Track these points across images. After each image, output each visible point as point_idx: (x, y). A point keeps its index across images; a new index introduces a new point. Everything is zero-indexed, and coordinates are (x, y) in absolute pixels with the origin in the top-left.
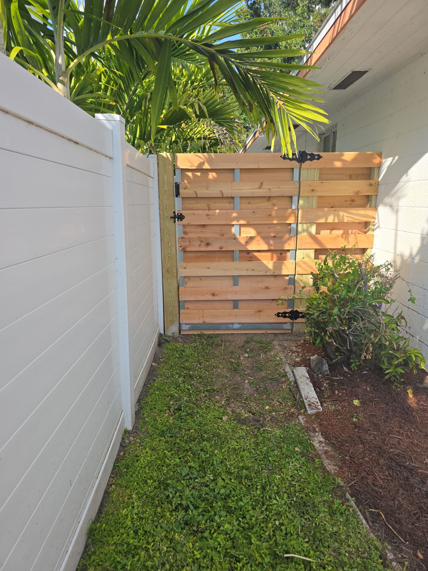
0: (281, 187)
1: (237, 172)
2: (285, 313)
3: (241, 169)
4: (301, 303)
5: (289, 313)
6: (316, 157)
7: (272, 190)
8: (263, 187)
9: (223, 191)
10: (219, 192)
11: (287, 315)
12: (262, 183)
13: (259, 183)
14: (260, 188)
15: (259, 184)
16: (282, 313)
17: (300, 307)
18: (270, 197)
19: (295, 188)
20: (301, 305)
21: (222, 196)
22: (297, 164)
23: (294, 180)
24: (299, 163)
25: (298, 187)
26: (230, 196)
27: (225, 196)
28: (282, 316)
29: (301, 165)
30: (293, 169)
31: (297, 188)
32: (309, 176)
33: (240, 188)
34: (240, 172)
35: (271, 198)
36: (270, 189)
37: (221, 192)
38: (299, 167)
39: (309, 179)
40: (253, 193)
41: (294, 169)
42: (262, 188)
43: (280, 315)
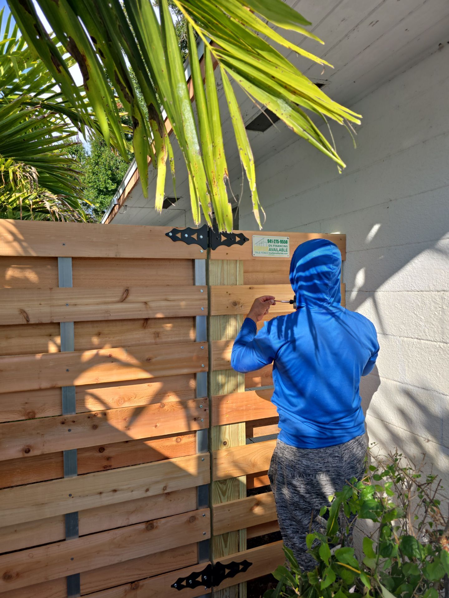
0: (172, 298)
1: (66, 267)
2: (194, 575)
3: (74, 259)
4: (226, 542)
5: (203, 573)
6: (238, 239)
7: (152, 304)
8: (130, 298)
9: (29, 310)
10: (17, 312)
11: (199, 579)
12: (127, 291)
13: (122, 290)
14: (123, 300)
15: (119, 292)
16: (187, 579)
17: (226, 551)
18: (146, 320)
19: (200, 300)
20: (226, 547)
21: (25, 322)
22: (202, 251)
23: (197, 284)
24: (204, 249)
25: (206, 297)
26: (46, 320)
27: (32, 321)
28: (188, 585)
29: (209, 253)
30: (193, 261)
31: (204, 299)
32: (225, 276)
33: (73, 301)
34: (73, 265)
35: (149, 322)
36: (146, 303)
37: (23, 312)
38: (205, 257)
39: (226, 283)
40: (107, 312)
41: (196, 261)
42: (127, 300)
43: (184, 583)
